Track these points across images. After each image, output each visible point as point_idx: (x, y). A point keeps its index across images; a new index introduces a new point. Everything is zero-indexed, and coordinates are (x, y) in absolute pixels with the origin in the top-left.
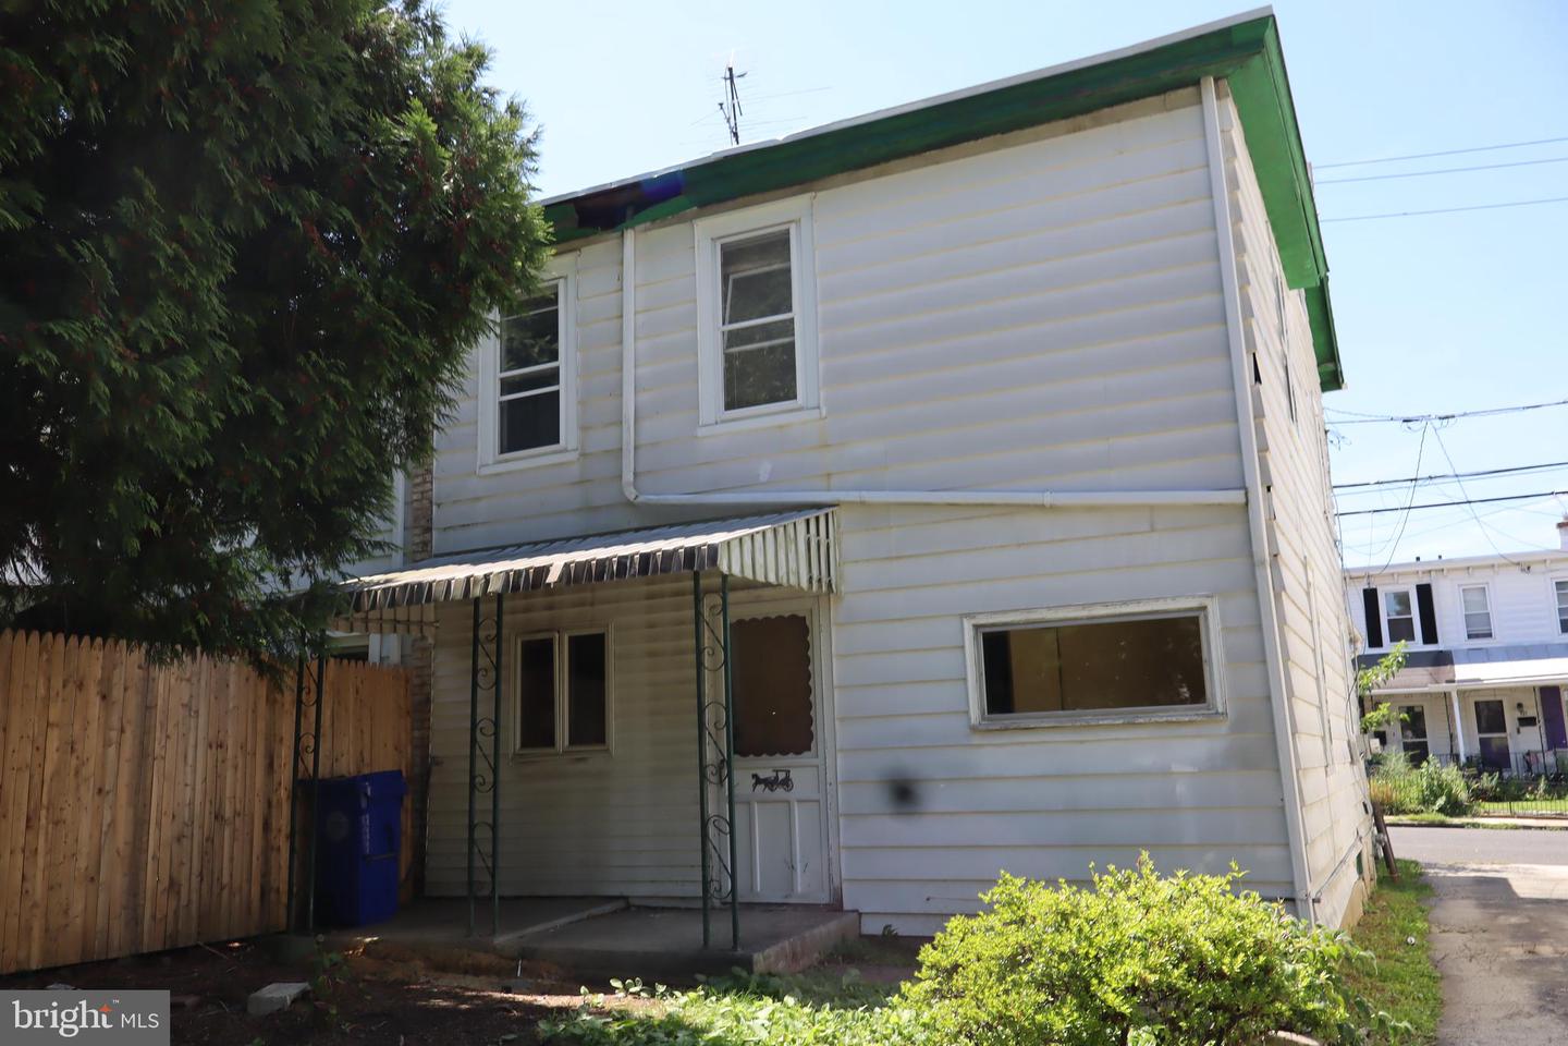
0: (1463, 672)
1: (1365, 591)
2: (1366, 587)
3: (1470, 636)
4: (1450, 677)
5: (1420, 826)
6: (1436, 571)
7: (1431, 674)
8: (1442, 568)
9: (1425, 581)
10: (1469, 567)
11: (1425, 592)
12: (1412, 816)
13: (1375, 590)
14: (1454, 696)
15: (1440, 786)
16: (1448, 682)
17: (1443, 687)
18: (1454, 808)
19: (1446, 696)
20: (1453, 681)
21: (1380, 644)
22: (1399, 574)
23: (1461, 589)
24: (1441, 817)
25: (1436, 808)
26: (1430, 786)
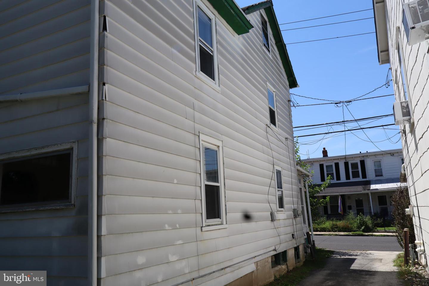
0: (373, 187)
1: (345, 162)
2: (345, 161)
3: (376, 176)
4: (368, 189)
5: (355, 236)
6: (366, 156)
7: (363, 188)
8: (368, 155)
9: (363, 159)
10: (375, 154)
11: (363, 163)
12: (353, 233)
13: (348, 162)
14: (370, 194)
15: (363, 222)
16: (368, 190)
17: (366, 191)
18: (368, 229)
19: (368, 194)
20: (369, 190)
21: (349, 179)
22: (355, 157)
23: (373, 161)
24: (362, 233)
25: (362, 230)
26: (360, 223)
